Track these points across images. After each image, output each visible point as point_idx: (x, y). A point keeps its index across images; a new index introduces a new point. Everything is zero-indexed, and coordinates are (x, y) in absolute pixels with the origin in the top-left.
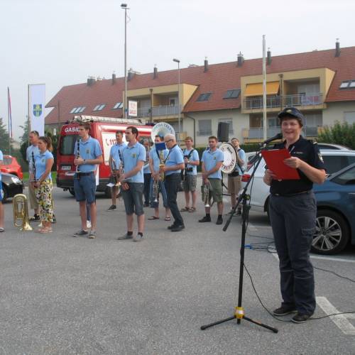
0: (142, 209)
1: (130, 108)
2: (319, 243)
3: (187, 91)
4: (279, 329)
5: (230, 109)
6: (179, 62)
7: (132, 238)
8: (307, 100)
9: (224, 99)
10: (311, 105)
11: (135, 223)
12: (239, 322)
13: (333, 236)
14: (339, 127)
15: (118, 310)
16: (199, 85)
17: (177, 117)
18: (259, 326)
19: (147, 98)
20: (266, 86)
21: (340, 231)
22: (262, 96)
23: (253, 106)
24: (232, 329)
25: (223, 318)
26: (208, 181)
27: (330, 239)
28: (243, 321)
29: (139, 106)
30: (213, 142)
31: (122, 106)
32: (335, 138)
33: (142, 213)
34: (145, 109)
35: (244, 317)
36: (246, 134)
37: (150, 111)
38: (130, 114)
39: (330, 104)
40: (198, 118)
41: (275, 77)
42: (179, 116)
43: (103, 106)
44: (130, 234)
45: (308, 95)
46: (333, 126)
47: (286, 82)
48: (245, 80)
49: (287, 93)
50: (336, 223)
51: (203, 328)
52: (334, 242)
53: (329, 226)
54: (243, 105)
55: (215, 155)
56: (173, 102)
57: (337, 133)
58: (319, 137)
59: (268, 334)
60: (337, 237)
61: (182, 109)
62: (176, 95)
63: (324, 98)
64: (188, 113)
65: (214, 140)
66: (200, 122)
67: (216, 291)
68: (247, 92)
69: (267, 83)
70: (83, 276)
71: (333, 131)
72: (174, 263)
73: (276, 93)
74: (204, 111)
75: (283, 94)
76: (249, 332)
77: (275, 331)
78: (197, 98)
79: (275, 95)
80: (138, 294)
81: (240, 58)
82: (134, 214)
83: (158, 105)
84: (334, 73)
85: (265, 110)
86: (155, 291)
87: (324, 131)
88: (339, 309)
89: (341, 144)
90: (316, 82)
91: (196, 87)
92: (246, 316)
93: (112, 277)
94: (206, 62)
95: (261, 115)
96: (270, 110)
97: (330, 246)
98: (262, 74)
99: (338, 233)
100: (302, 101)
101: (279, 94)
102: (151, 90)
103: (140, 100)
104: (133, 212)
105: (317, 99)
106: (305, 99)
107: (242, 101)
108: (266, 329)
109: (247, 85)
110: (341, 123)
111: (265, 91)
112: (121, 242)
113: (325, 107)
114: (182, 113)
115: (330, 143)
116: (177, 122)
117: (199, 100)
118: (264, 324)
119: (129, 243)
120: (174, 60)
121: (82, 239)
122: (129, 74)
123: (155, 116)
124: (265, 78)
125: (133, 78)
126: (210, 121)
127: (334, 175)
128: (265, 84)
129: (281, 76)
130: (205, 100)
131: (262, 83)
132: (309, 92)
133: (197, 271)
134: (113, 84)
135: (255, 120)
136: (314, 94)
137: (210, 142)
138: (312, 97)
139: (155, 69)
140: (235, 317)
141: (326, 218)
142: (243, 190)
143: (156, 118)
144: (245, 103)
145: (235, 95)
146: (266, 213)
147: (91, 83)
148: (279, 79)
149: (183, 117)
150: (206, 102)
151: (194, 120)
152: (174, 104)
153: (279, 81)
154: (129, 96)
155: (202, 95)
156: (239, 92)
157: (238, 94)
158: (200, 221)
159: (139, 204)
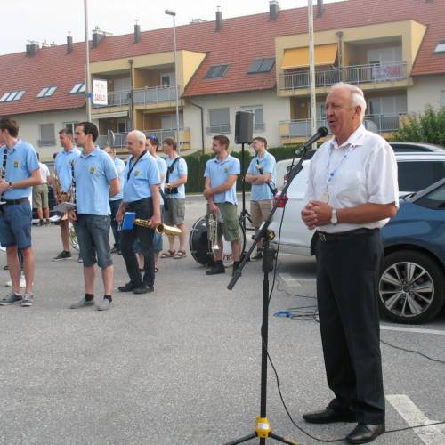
0: (108, 257)
1: (96, 92)
2: (398, 306)
3: (189, 63)
5: (258, 90)
6: (174, 14)
7: (92, 304)
8: (382, 73)
9: (249, 73)
10: (388, 80)
11: (98, 279)
12: (262, 442)
13: (421, 293)
14: (432, 114)
15: (63, 429)
16: (207, 53)
17: (173, 104)
19: (123, 75)
21: (432, 285)
22: (308, 68)
23: (296, 84)
26: (215, 207)
27: (416, 298)
29: (110, 88)
31: (83, 89)
32: (426, 133)
33: (110, 263)
34: (122, 93)
35: (270, 435)
36: (286, 130)
37: (130, 95)
38: (95, 102)
39: (419, 78)
40: (208, 106)
41: (330, 36)
42: (177, 104)
43: (52, 90)
44: (89, 297)
45: (383, 65)
46: (423, 114)
47: (348, 44)
48: (281, 43)
50: (424, 271)
52: (422, 303)
53: (414, 276)
54: (280, 82)
56: (166, 80)
57: (429, 125)
58: (401, 133)
60: (428, 295)
61: (182, 91)
62: (171, 68)
63: (409, 69)
64: (190, 99)
66: (211, 111)
67: (227, 391)
68: (284, 62)
69: (315, 46)
70: (10, 374)
71: (422, 121)
72: (160, 345)
73: (333, 62)
74: (216, 95)
75: (343, 65)
78: (205, 72)
79: (330, 65)
80: (98, 400)
81: (273, 8)
82: (96, 265)
83: (143, 86)
84: (425, 28)
85: (313, 91)
86: (127, 395)
87: (408, 123)
88: (429, 415)
89: (435, 142)
90: (395, 43)
91: (203, 56)
92: (275, 432)
93: (57, 372)
94: (218, 14)
95: (307, 99)
96: (321, 91)
97: (416, 310)
98: (307, 33)
99: (429, 287)
100: (374, 74)
101: (336, 64)
102: (131, 62)
103: (112, 79)
104: (95, 262)
105: (397, 71)
106: (377, 71)
107: (278, 76)
109: (285, 50)
110: (437, 109)
111: (312, 61)
112: (75, 313)
113: (411, 84)
114: (182, 98)
115: (419, 141)
116: (175, 112)
117: (207, 77)
119: (88, 313)
120: (167, 12)
122: (95, 36)
123: (138, 104)
124: (312, 39)
125: (100, 44)
126: (227, 109)
127: (420, 193)
128: (312, 48)
129: (340, 35)
130: (218, 76)
131: (307, 47)
132: (386, 61)
133: (199, 357)
134: (68, 53)
135: (299, 107)
136: (393, 64)
138: (389, 68)
139: (137, 27)
140: (256, 434)
141: (409, 263)
142: (264, 223)
143: (141, 107)
144: (283, 80)
145: (266, 67)
146: (314, 257)
147: (32, 50)
148: (336, 40)
149: (183, 104)
150: (221, 79)
151: (202, 109)
152: (168, 83)
153: (336, 44)
154: (93, 72)
155: (213, 68)
156: (273, 61)
157: (271, 64)
158: (208, 273)
159: (103, 250)
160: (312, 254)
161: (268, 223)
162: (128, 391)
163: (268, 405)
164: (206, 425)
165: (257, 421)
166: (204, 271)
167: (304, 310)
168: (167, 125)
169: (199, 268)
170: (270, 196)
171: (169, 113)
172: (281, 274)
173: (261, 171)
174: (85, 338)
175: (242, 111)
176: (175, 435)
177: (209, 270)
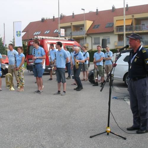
1: (61, 32)
3: (88, 24)
4: (127, 138)
5: (108, 32)
6: (84, 10)
7: (60, 94)
8: (145, 28)
9: (106, 27)
10: (147, 30)
11: (62, 87)
12: (108, 134)
16: (94, 21)
17: (83, 36)
18: (117, 136)
19: (69, 27)
20: (125, 21)
22: (123, 26)
23: (120, 30)
24: (104, 137)
25: (101, 132)
28: (110, 134)
29: (65, 31)
30: (99, 48)
31: (57, 31)
33: (65, 82)
34: (69, 32)
35: (110, 132)
36: (116, 44)
37: (71, 33)
38: (61, 35)
40: (93, 37)
41: (130, 17)
42: (85, 36)
43: (49, 31)
44: (59, 92)
45: (146, 25)
47: (135, 19)
48: (116, 18)
49: (136, 24)
51: (91, 137)
54: (115, 30)
55: (100, 55)
56: (82, 29)
59: (122, 140)
61: (86, 32)
62: (83, 26)
64: (89, 34)
65: (99, 47)
66: (94, 38)
68: (116, 24)
69: (126, 19)
70: (37, 112)
72: (79, 106)
75: (134, 25)
76: (113, 139)
77: (125, 139)
78: (93, 27)
79: (130, 25)
80: (62, 121)
81: (113, 8)
82: (61, 82)
83: (75, 30)
85: (125, 32)
86: (70, 119)
91: (92, 22)
92: (112, 131)
93: (50, 112)
94: (97, 10)
95: (123, 35)
96: (127, 32)
98: (123, 15)
100: (143, 28)
101: (132, 25)
102: (71, 24)
103: (66, 28)
106: (144, 27)
107: (114, 28)
108: (121, 138)
109: (117, 20)
111: (125, 24)
112: (55, 96)
114: (86, 34)
116: (84, 38)
117: (94, 28)
118: (120, 135)
119: (59, 96)
120: (82, 9)
121: (37, 94)
122: (61, 16)
124: (125, 17)
125: (63, 18)
126: (99, 38)
128: (125, 20)
129: (133, 16)
131: (123, 20)
133: (90, 109)
134: (53, 21)
135: (121, 37)
137: (98, 48)
139: (73, 14)
140: (106, 132)
143: (74, 37)
144: (116, 29)
145: (111, 25)
146: (124, 82)
147: (43, 20)
148: (132, 18)
149: (86, 36)
150: (97, 29)
151: (92, 37)
152: (82, 30)
153: (132, 19)
154: (61, 26)
155: (95, 25)
156: (113, 24)
157: (112, 25)
158: (93, 86)
159: (63, 78)
160: (123, 81)
161: (111, 72)
162: (70, 118)
163: (110, 124)
164: (92, 129)
165: (107, 128)
166: (92, 85)
167: (121, 97)
168: (82, 42)
169: (90, 84)
170: (111, 63)
171: (82, 39)
172: (114, 87)
173: (109, 56)
174: (58, 103)
175: (104, 38)
176: (83, 131)
177: (94, 85)
